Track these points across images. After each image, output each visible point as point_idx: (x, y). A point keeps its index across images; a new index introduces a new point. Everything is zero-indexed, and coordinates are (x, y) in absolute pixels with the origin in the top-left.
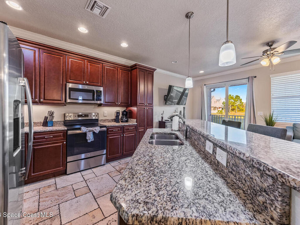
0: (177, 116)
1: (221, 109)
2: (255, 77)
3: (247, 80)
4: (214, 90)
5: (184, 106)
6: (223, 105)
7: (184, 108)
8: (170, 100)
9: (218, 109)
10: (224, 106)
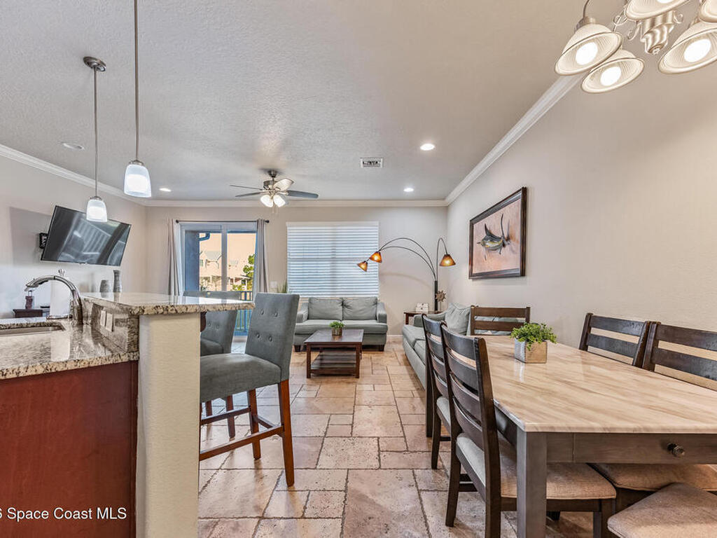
0: (54, 279)
1: (239, 283)
2: (268, 222)
3: (256, 223)
4: (208, 237)
5: (116, 268)
6: (245, 274)
7: (116, 273)
8: (72, 249)
9: (235, 283)
10: (247, 276)
